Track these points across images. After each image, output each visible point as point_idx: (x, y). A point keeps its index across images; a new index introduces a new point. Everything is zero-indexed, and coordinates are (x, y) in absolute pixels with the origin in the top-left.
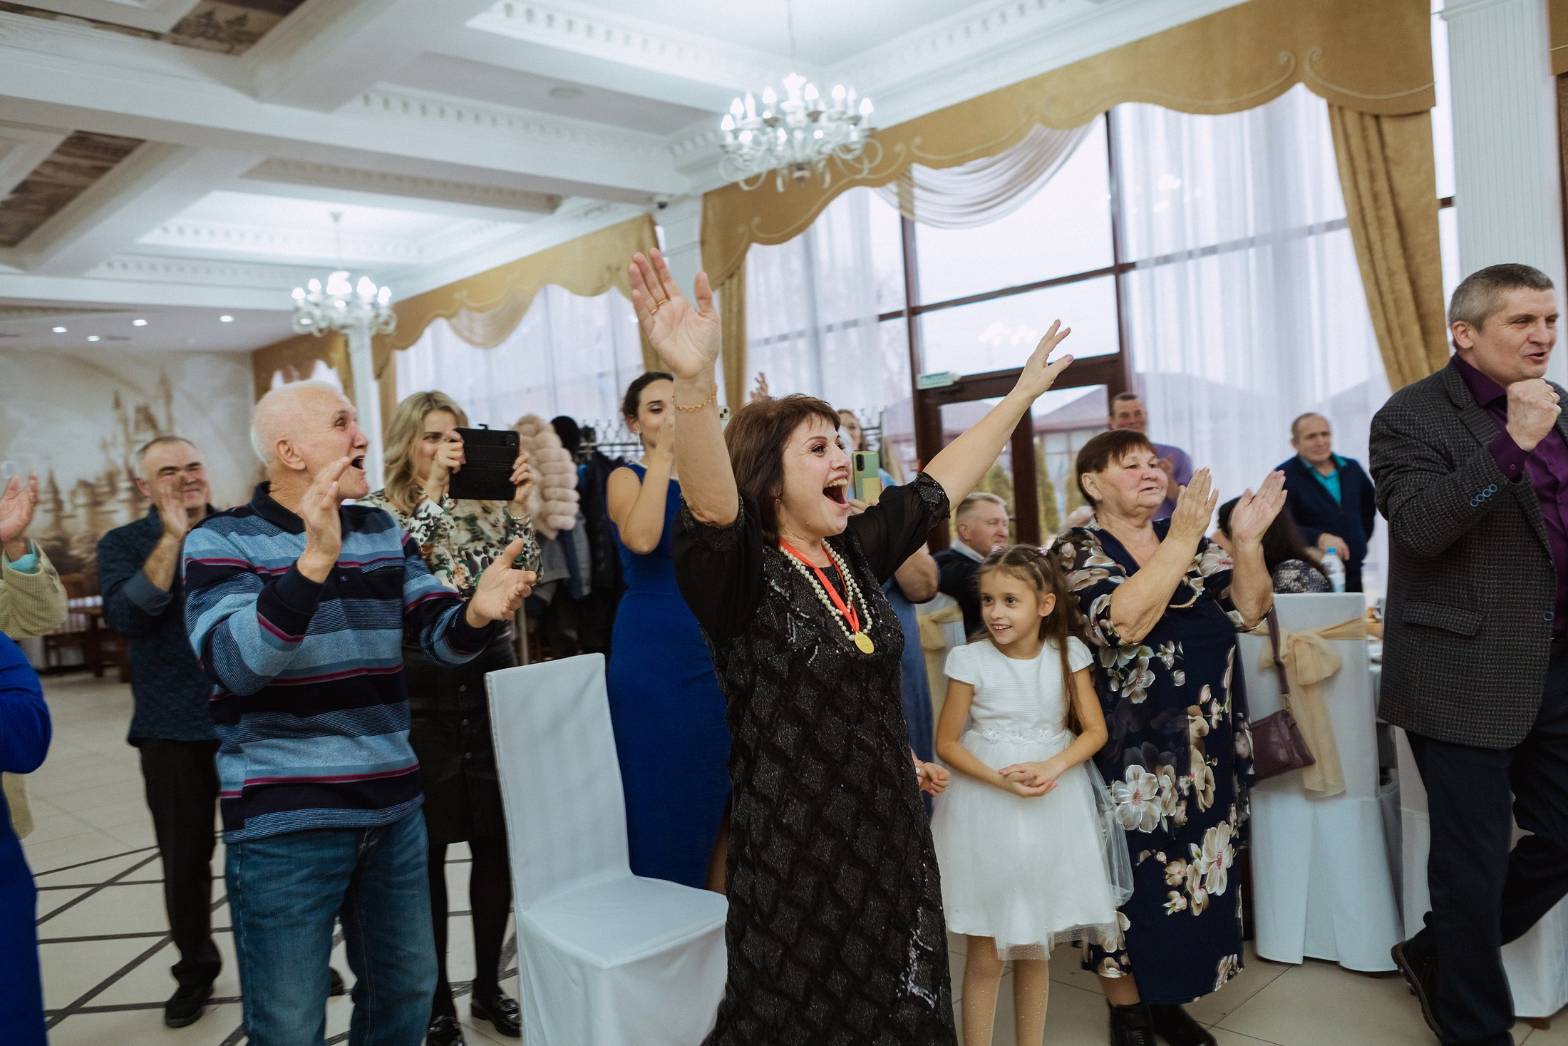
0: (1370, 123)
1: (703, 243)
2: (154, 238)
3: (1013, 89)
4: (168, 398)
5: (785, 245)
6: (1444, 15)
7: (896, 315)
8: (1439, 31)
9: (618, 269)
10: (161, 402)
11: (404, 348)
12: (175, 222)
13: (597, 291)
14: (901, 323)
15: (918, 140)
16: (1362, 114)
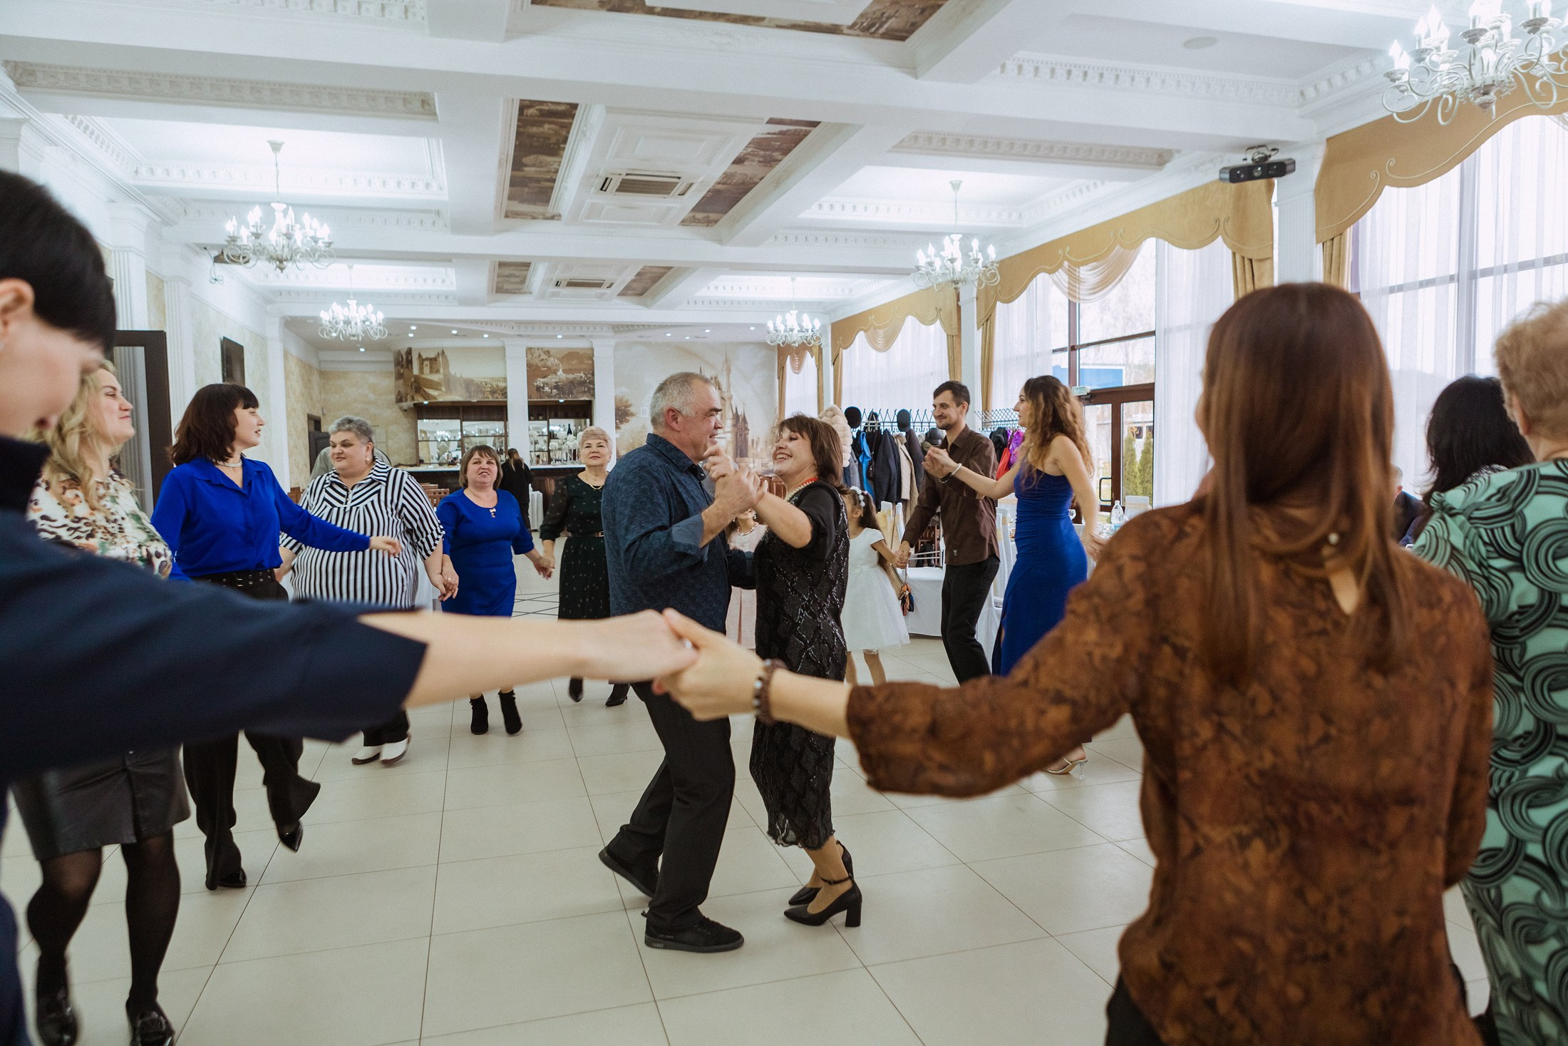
0: (1247, 262)
1: (977, 299)
2: (703, 293)
3: (1093, 229)
4: (729, 371)
5: (1010, 304)
6: (1276, 204)
7: (1062, 350)
8: (1275, 211)
9: (940, 310)
10: (725, 373)
11: (845, 348)
12: (712, 284)
13: (932, 322)
14: (1067, 354)
15: (1068, 248)
16: (1243, 258)
